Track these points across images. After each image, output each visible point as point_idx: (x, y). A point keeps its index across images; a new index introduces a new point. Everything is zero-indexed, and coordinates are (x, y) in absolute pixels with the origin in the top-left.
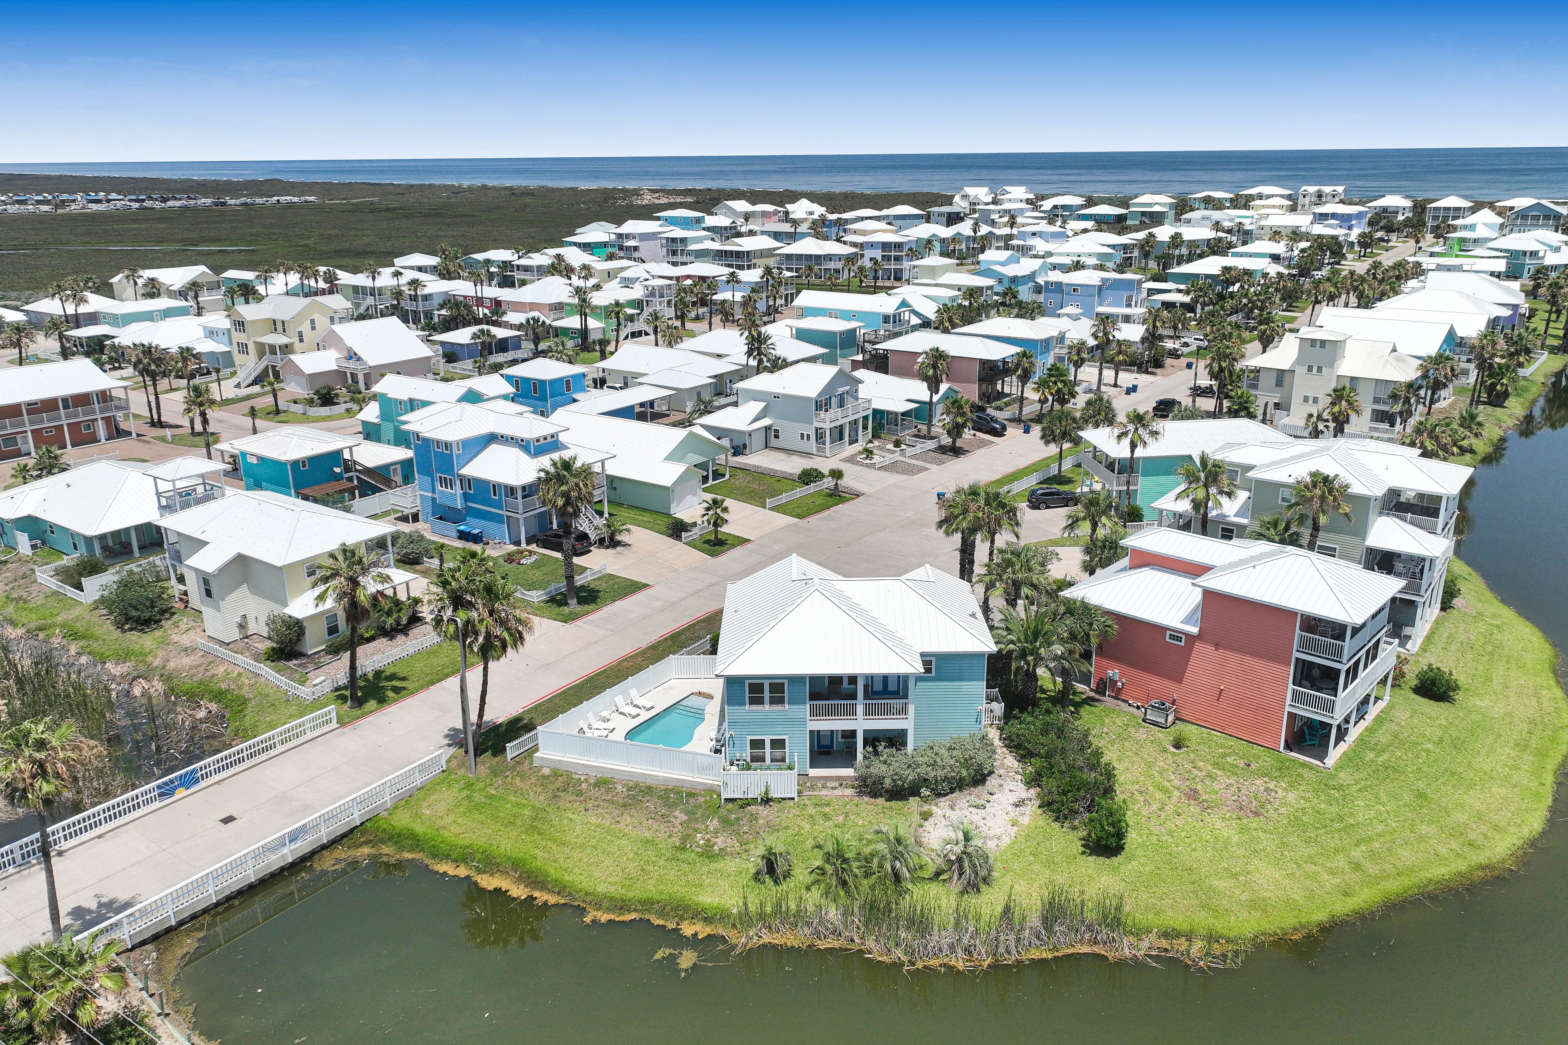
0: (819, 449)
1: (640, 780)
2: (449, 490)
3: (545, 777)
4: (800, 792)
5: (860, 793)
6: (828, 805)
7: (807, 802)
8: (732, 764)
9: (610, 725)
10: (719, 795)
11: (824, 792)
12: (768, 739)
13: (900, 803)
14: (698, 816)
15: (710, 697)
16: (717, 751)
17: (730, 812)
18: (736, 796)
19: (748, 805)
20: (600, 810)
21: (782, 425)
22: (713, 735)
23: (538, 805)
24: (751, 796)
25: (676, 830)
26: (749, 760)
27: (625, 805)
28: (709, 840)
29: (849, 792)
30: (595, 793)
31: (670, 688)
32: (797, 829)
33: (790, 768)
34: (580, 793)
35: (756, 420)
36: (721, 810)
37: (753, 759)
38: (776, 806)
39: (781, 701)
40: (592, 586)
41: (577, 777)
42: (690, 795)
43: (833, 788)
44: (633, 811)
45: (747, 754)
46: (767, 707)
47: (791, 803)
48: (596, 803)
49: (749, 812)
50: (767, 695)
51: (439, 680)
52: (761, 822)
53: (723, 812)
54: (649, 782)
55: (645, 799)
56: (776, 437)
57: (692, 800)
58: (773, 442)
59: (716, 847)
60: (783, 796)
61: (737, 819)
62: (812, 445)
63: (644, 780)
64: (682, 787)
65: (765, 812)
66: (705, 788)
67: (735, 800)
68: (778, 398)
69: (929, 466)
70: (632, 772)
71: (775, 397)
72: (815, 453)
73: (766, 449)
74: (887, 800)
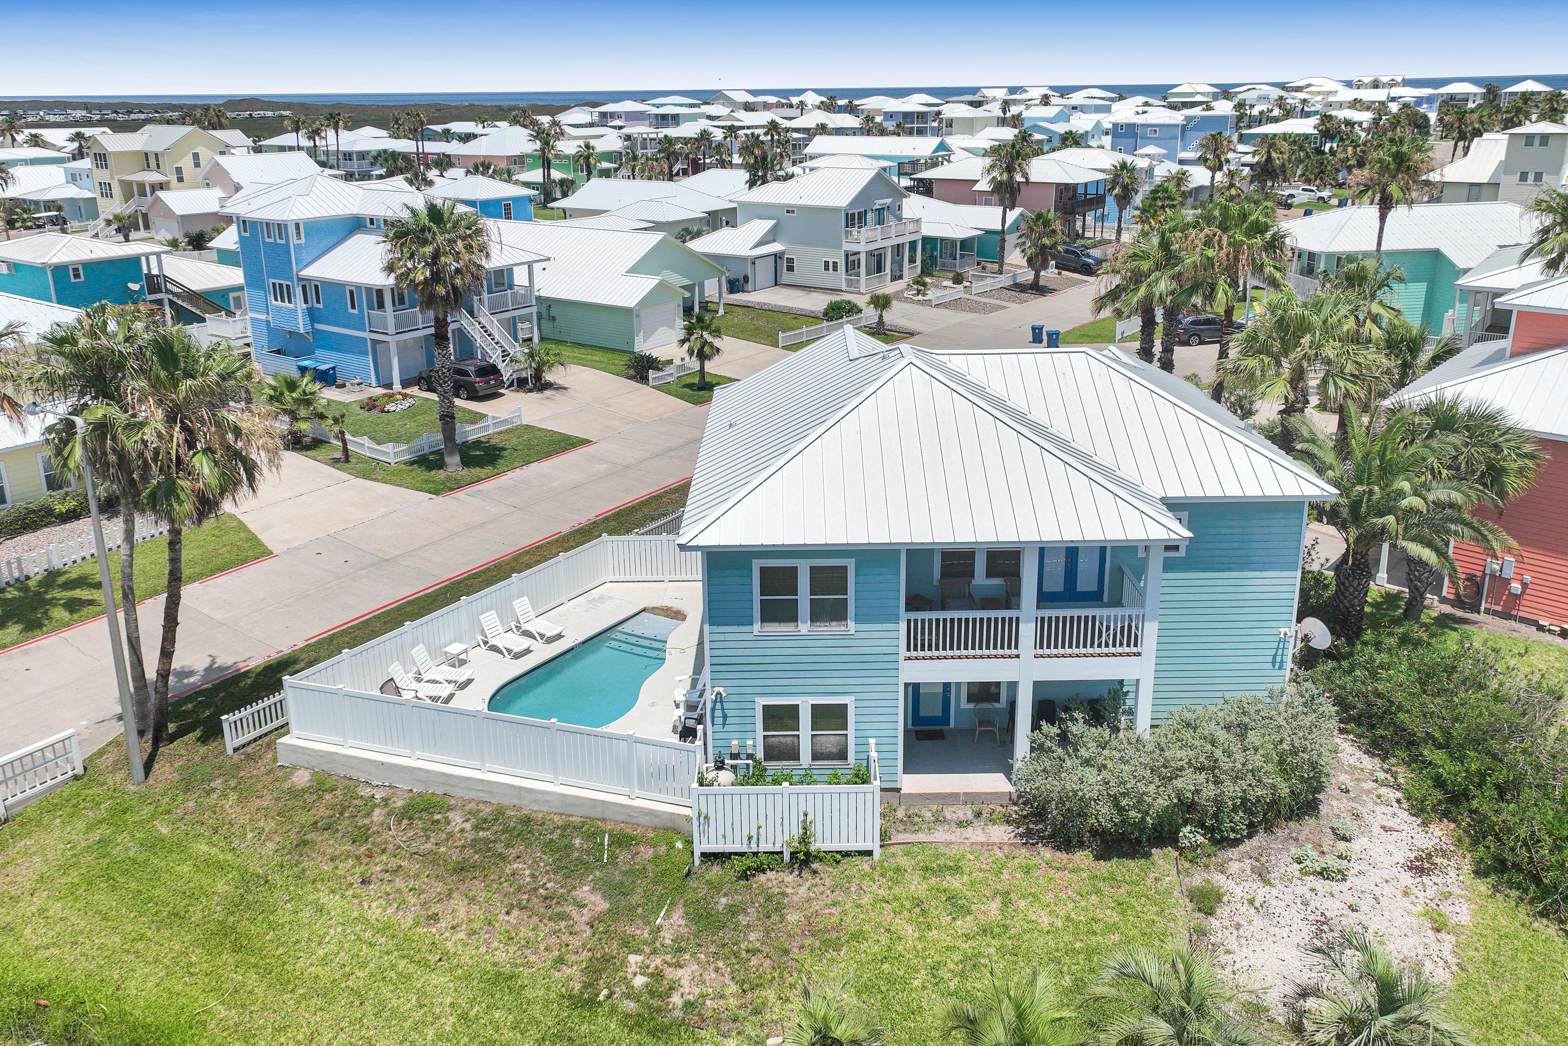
0: (849, 283)
1: (508, 801)
2: (287, 304)
3: (295, 793)
4: (884, 836)
5: (1030, 838)
6: (956, 869)
7: (903, 861)
8: (720, 766)
9: (462, 674)
10: (689, 842)
11: (940, 835)
12: (805, 705)
13: (1133, 866)
14: (635, 899)
15: (679, 615)
16: (687, 733)
17: (715, 887)
18: (729, 848)
19: (761, 870)
20: (399, 883)
21: (796, 252)
22: (680, 694)
23: (254, 867)
24: (765, 847)
25: (575, 942)
26: (760, 755)
27: (461, 869)
28: (658, 975)
29: (1001, 833)
30: (397, 835)
31: (602, 599)
32: (884, 940)
33: (862, 777)
34: (363, 835)
35: (759, 244)
36: (692, 883)
37: (772, 753)
38: (828, 873)
39: (838, 613)
40: (493, 442)
41: (366, 792)
42: (621, 841)
43: (961, 824)
44: (478, 887)
45: (756, 743)
46: (804, 627)
47: (864, 865)
48: (393, 863)
49: (762, 889)
50: (804, 597)
52: (793, 917)
53: (697, 888)
54: (529, 807)
55: (513, 852)
56: (790, 269)
57: (623, 856)
58: (786, 277)
59: (676, 999)
60: (844, 846)
61: (733, 910)
62: (840, 278)
63: (516, 802)
64: (604, 820)
65: (802, 891)
66: (655, 822)
67: (727, 856)
68: (793, 212)
69: (1004, 304)
70: (489, 783)
71: (788, 212)
72: (844, 288)
73: (776, 285)
74: (1098, 858)
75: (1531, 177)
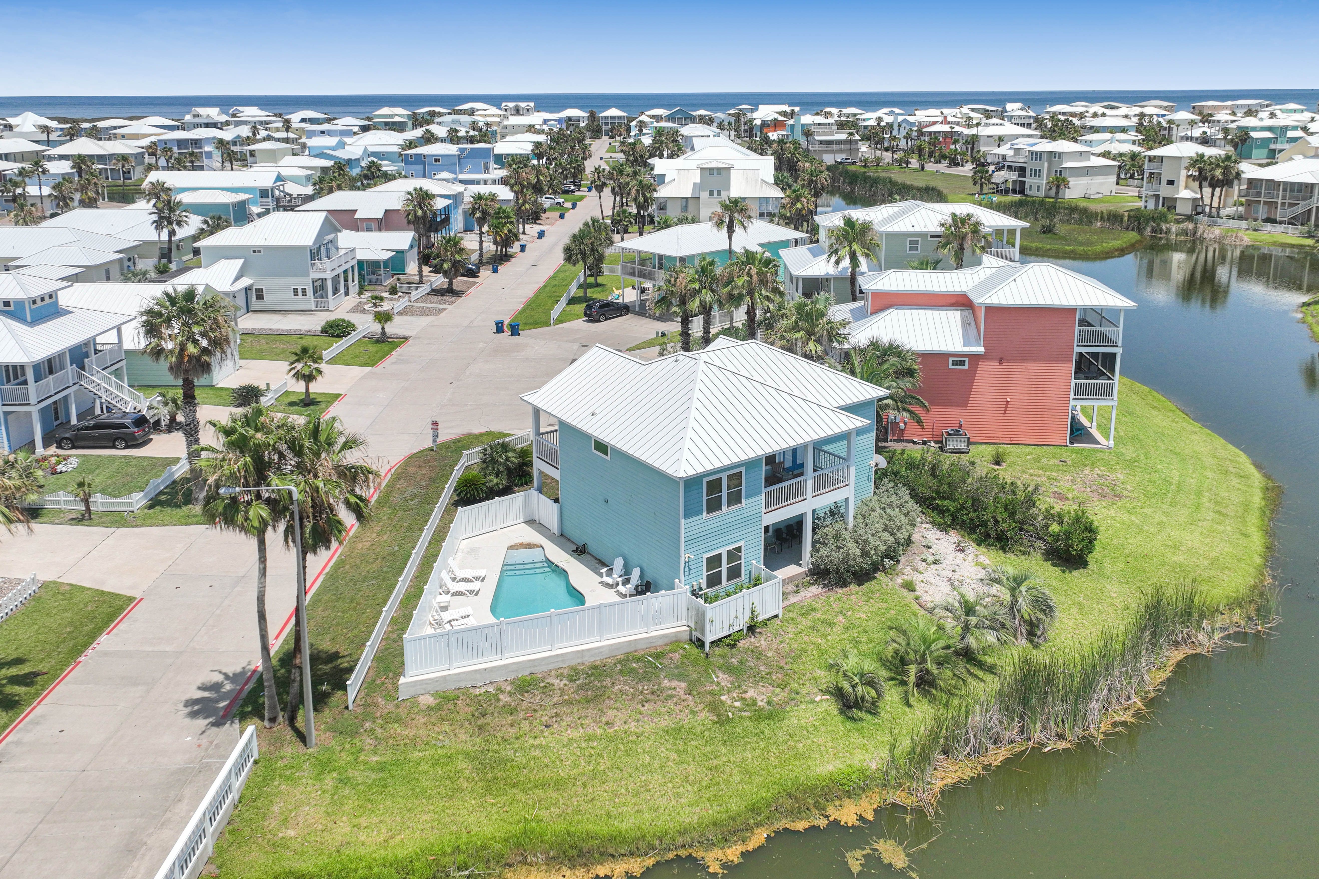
0: (318, 304)
1: (574, 663)
5: (828, 588)
6: (813, 610)
7: (792, 615)
11: (793, 599)
12: (724, 552)
14: (694, 676)
18: (720, 635)
19: (737, 640)
20: (565, 719)
21: (261, 284)
24: (736, 629)
25: (690, 703)
27: (589, 700)
28: (741, 699)
29: (816, 590)
30: (530, 700)
32: (814, 648)
34: (511, 709)
35: (237, 279)
36: (712, 659)
37: (710, 584)
38: (768, 631)
39: (738, 497)
41: (479, 691)
43: (795, 592)
44: (610, 703)
45: (704, 580)
46: (724, 509)
47: (779, 621)
48: (549, 713)
49: (746, 648)
50: (725, 493)
51: (86, 645)
52: (770, 654)
53: (716, 660)
55: (607, 683)
56: (260, 297)
57: (666, 661)
58: (256, 304)
59: (761, 703)
60: (768, 616)
61: (743, 662)
62: (310, 300)
63: (580, 661)
64: (635, 651)
65: (763, 642)
66: (666, 641)
67: (720, 640)
68: (259, 251)
69: (441, 306)
70: (562, 655)
71: (254, 251)
72: (313, 308)
73: (248, 312)
74: (859, 585)
75: (715, 193)
